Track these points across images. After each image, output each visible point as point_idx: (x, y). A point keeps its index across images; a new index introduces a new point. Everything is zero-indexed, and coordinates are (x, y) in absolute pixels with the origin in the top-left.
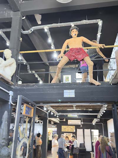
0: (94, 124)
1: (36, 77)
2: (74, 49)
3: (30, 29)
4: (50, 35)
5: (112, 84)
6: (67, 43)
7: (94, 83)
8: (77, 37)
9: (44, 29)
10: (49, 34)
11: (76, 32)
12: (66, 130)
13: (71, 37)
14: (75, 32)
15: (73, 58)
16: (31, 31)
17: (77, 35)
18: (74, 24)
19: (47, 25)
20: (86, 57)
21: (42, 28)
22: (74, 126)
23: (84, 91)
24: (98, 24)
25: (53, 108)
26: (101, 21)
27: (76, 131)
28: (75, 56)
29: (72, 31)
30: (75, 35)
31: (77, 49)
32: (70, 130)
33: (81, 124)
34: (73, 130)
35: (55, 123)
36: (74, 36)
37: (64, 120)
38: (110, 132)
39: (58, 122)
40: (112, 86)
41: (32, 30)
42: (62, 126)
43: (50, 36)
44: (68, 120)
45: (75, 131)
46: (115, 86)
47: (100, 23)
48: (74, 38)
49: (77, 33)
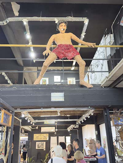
0: (69, 131)
1: (6, 79)
2: (63, 45)
3: (5, 20)
4: (29, 29)
5: (104, 87)
6: (53, 39)
7: (85, 85)
8: (65, 32)
9: (23, 21)
10: (27, 28)
11: (65, 26)
12: (38, 139)
13: (58, 32)
14: (63, 26)
15: (62, 55)
16: (6, 22)
17: (65, 30)
18: (58, 20)
19: (27, 17)
20: (77, 56)
21: (20, 20)
22: (48, 134)
23: (74, 94)
24: (84, 23)
25: (30, 115)
26: (88, 20)
27: (50, 138)
28: (65, 53)
29: (60, 25)
30: (64, 29)
31: (67, 46)
32: (43, 139)
33: (55, 131)
34: (47, 138)
35: (26, 131)
36: (62, 31)
37: (37, 128)
38: (85, 139)
39: (30, 130)
40: (103, 88)
41: (8, 22)
42: (35, 135)
43: (29, 31)
44: (42, 128)
45: (48, 139)
46: (108, 89)
47: (86, 21)
48: (61, 33)
49: (65, 28)
